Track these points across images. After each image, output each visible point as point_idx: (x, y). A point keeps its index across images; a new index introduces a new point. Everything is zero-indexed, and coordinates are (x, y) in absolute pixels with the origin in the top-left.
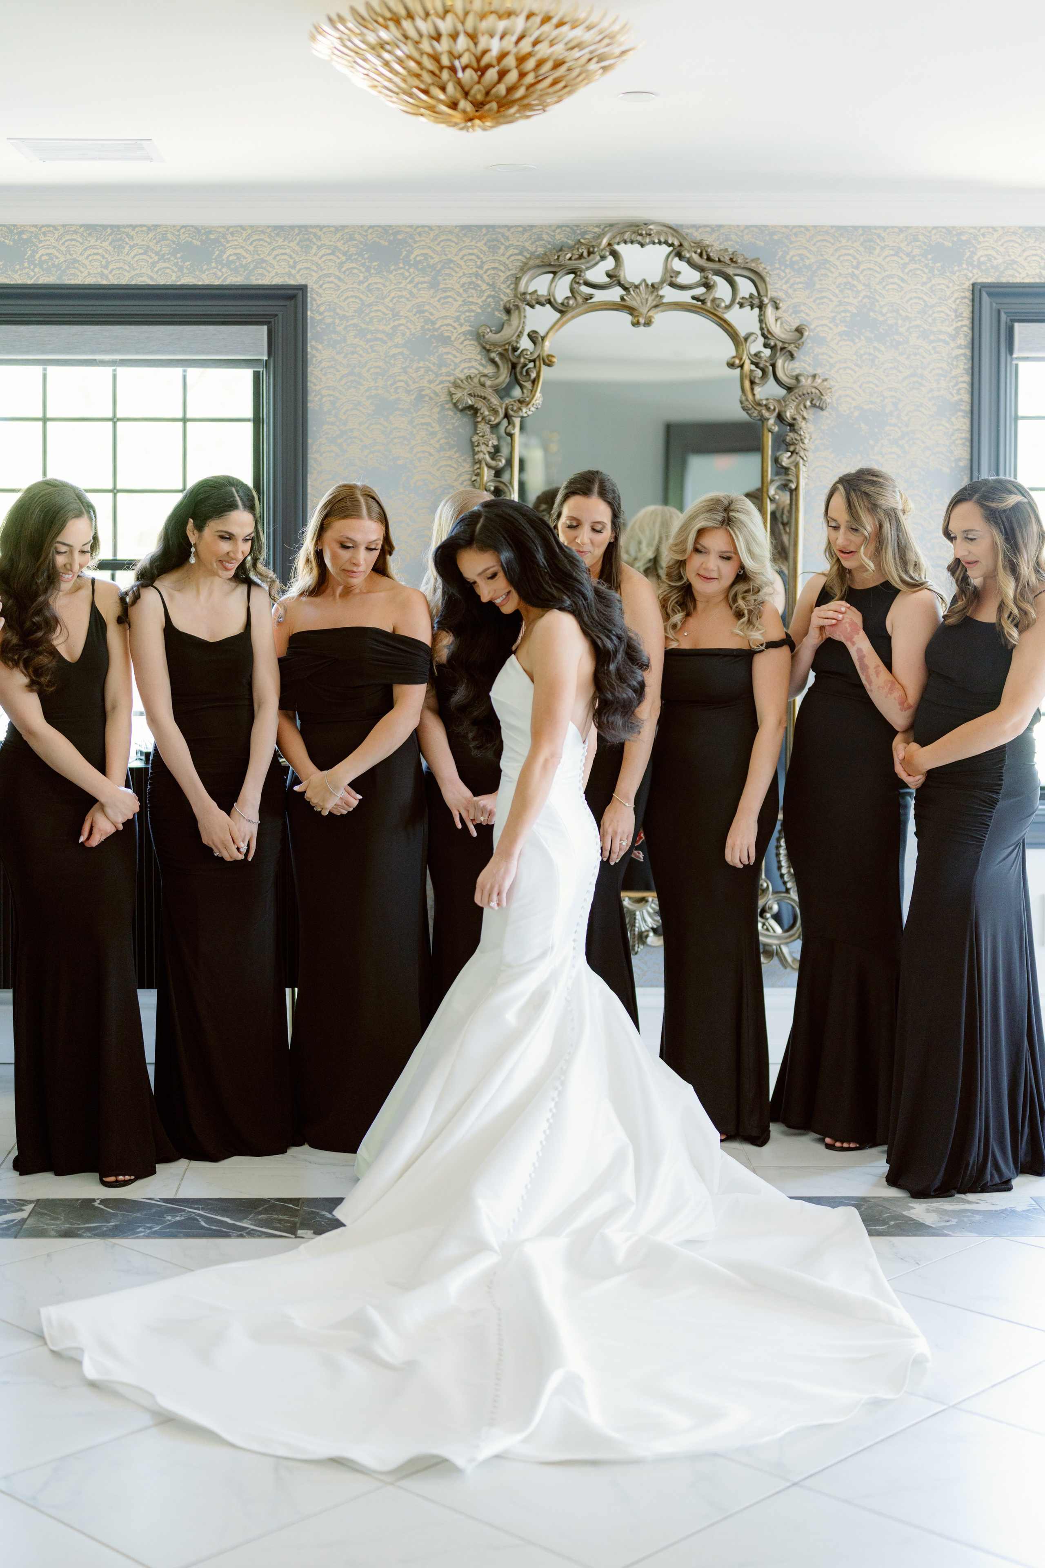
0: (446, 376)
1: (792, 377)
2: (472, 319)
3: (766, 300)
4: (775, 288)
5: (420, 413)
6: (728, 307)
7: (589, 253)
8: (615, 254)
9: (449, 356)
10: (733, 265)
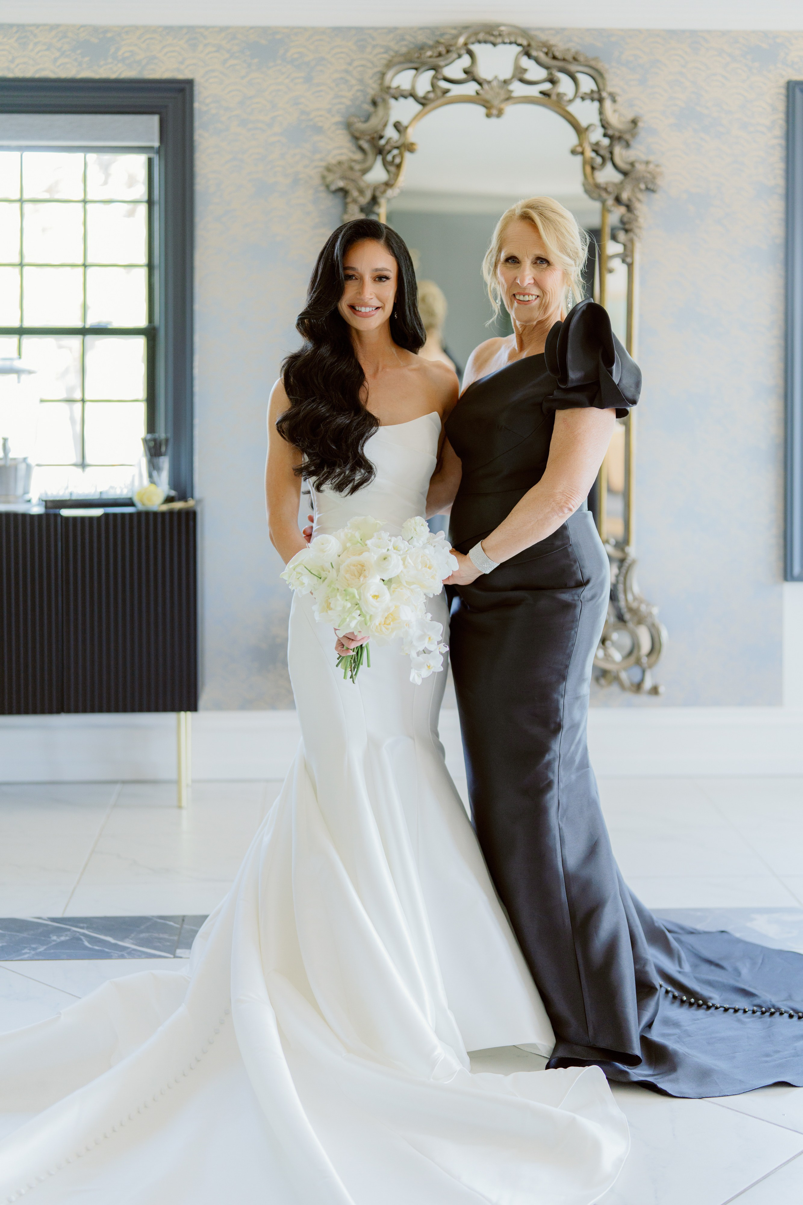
0: (320, 161)
1: (627, 163)
2: (343, 110)
3: (604, 94)
4: (613, 84)
5: (296, 194)
6: (571, 101)
7: (448, 51)
8: (470, 53)
9: (322, 144)
10: (576, 63)
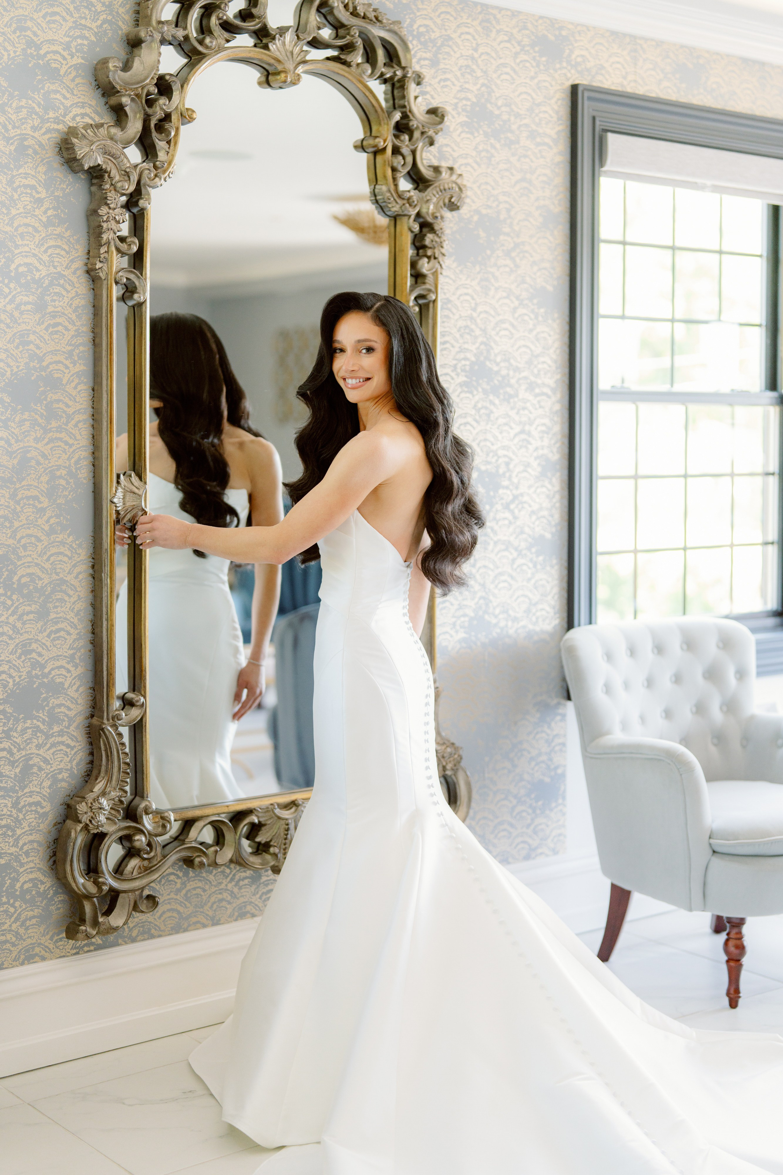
0: (55, 122)
2: (85, 49)
3: (409, 73)
5: (21, 171)
6: (371, 76)
9: (58, 96)
